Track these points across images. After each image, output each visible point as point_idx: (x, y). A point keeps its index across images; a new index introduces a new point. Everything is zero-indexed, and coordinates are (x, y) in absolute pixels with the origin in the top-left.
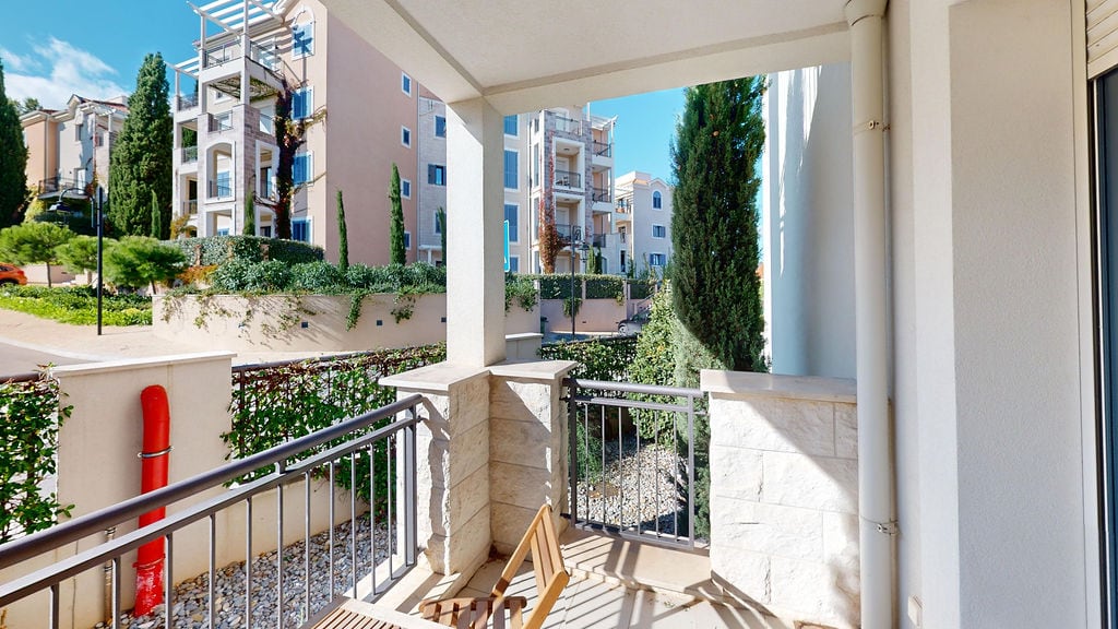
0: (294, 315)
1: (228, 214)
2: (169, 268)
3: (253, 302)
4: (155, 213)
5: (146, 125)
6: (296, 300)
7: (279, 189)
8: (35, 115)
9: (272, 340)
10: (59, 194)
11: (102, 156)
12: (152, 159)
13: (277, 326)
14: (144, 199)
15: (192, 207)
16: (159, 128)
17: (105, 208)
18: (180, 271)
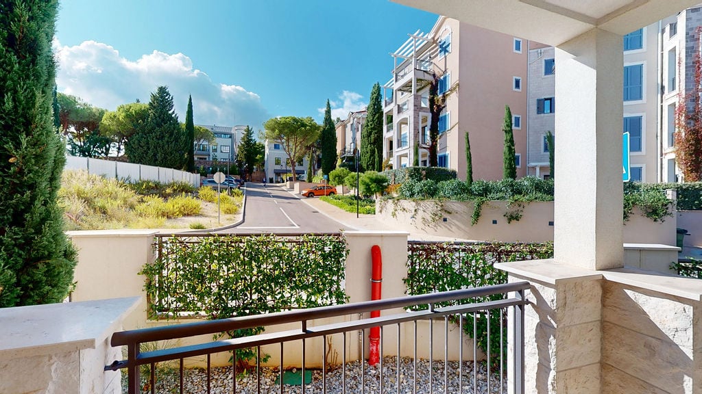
0: (439, 213)
1: (406, 155)
2: (382, 186)
3: (418, 204)
4: (377, 159)
5: (373, 118)
6: (440, 204)
7: (431, 138)
8: (339, 123)
9: (427, 227)
10: (345, 155)
11: (358, 135)
12: (376, 133)
13: (430, 219)
14: (373, 152)
15: (391, 155)
16: (378, 118)
17: (359, 159)
18: (386, 187)
